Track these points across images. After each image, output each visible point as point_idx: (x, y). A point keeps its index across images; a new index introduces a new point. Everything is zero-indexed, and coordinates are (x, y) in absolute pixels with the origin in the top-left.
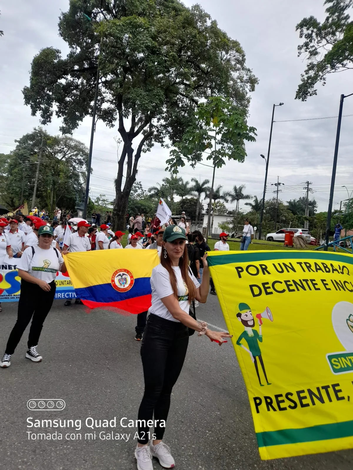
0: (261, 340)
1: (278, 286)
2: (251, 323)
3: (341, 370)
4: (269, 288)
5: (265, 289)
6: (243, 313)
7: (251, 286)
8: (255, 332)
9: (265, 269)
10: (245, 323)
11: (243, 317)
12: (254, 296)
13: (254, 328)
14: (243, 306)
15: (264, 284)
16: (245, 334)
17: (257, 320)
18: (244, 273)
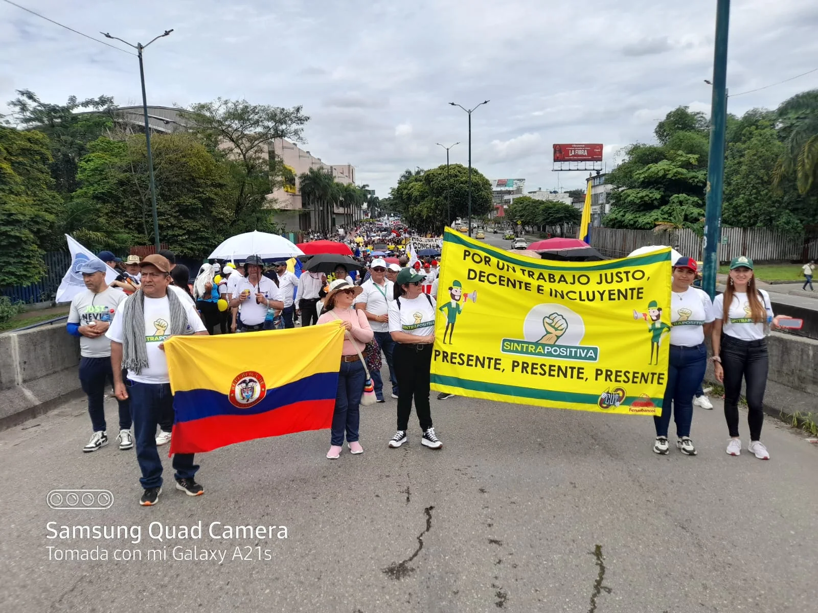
0: (459, 313)
1: (492, 279)
2: (457, 298)
3: (509, 351)
4: (484, 276)
5: (481, 276)
6: (455, 288)
7: (470, 270)
8: (458, 305)
9: (487, 262)
10: (453, 296)
11: (453, 292)
12: (469, 278)
13: (458, 302)
14: (457, 283)
15: (481, 272)
16: (449, 304)
17: (463, 298)
18: (469, 259)
